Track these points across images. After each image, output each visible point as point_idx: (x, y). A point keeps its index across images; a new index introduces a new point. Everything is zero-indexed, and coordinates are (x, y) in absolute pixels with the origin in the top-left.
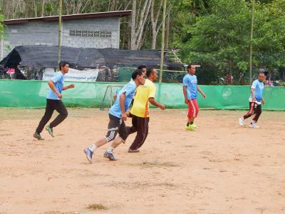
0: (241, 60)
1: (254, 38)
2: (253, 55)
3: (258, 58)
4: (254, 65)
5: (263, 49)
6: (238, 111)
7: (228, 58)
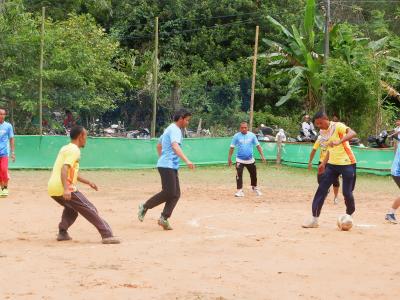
0: (26, 99)
1: (45, 69)
2: (44, 93)
3: (51, 97)
4: (45, 107)
5: (58, 84)
6: (23, 172)
7: (7, 96)
